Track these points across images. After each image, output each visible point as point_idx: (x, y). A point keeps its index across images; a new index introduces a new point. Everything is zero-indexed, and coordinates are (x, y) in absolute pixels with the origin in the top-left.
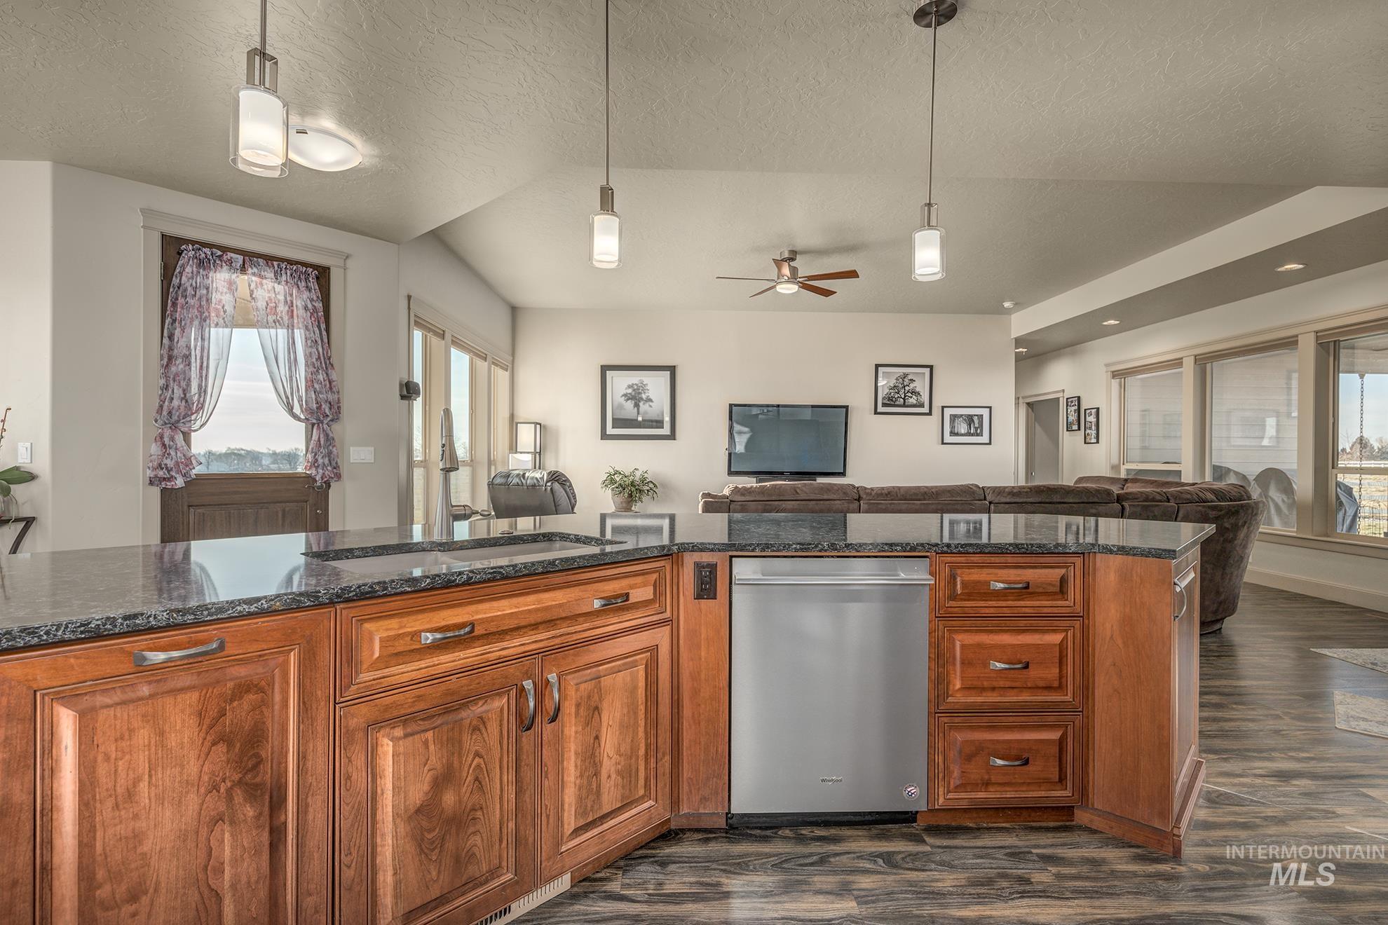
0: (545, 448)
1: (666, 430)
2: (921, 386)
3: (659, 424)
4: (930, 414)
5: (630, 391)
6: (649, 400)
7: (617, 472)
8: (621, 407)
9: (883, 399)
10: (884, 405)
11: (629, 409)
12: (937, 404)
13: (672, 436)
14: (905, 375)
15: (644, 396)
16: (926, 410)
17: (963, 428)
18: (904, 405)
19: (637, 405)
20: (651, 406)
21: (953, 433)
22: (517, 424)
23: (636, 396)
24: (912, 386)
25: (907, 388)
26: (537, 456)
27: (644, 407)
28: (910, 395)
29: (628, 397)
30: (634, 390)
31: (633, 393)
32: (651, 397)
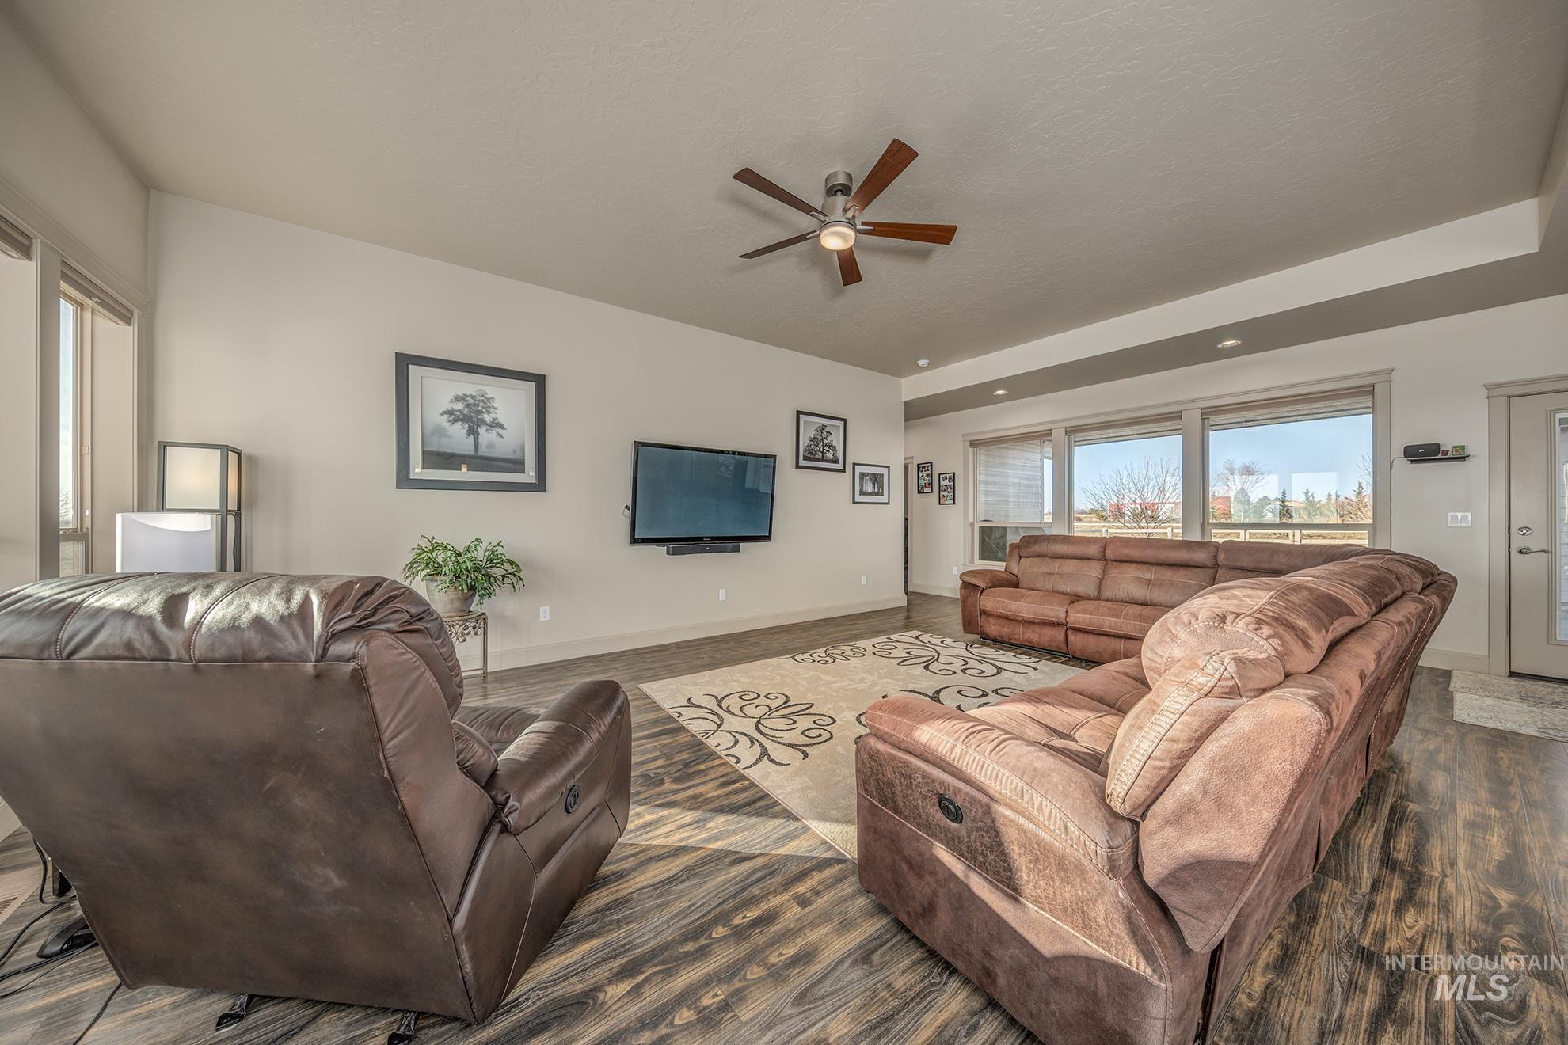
0: (253, 503)
1: (530, 475)
2: (836, 439)
3: (517, 465)
4: (844, 471)
5: (459, 406)
6: (496, 425)
7: (437, 547)
8: (440, 432)
9: (805, 450)
10: (806, 458)
11: (458, 438)
12: (850, 461)
13: (540, 485)
14: (824, 427)
15: (487, 418)
16: (840, 466)
17: (869, 487)
18: (822, 460)
19: (473, 432)
20: (500, 436)
21: (862, 493)
22: (163, 446)
23: (472, 416)
24: (829, 439)
25: (825, 441)
26: (231, 519)
27: (486, 436)
28: (827, 448)
29: (454, 416)
30: (468, 406)
31: (466, 411)
32: (501, 420)
